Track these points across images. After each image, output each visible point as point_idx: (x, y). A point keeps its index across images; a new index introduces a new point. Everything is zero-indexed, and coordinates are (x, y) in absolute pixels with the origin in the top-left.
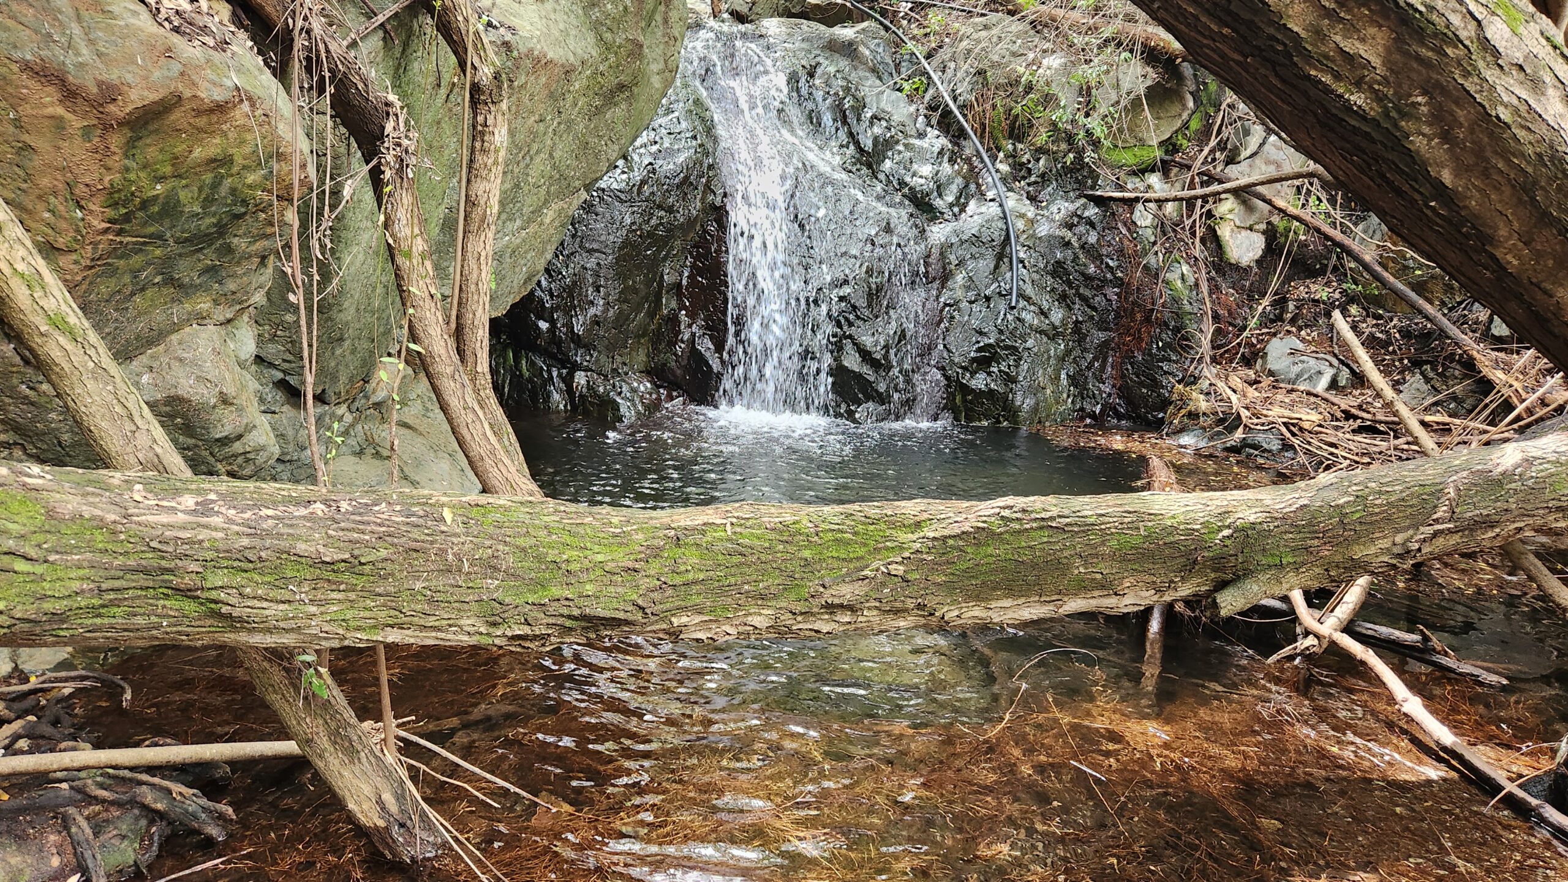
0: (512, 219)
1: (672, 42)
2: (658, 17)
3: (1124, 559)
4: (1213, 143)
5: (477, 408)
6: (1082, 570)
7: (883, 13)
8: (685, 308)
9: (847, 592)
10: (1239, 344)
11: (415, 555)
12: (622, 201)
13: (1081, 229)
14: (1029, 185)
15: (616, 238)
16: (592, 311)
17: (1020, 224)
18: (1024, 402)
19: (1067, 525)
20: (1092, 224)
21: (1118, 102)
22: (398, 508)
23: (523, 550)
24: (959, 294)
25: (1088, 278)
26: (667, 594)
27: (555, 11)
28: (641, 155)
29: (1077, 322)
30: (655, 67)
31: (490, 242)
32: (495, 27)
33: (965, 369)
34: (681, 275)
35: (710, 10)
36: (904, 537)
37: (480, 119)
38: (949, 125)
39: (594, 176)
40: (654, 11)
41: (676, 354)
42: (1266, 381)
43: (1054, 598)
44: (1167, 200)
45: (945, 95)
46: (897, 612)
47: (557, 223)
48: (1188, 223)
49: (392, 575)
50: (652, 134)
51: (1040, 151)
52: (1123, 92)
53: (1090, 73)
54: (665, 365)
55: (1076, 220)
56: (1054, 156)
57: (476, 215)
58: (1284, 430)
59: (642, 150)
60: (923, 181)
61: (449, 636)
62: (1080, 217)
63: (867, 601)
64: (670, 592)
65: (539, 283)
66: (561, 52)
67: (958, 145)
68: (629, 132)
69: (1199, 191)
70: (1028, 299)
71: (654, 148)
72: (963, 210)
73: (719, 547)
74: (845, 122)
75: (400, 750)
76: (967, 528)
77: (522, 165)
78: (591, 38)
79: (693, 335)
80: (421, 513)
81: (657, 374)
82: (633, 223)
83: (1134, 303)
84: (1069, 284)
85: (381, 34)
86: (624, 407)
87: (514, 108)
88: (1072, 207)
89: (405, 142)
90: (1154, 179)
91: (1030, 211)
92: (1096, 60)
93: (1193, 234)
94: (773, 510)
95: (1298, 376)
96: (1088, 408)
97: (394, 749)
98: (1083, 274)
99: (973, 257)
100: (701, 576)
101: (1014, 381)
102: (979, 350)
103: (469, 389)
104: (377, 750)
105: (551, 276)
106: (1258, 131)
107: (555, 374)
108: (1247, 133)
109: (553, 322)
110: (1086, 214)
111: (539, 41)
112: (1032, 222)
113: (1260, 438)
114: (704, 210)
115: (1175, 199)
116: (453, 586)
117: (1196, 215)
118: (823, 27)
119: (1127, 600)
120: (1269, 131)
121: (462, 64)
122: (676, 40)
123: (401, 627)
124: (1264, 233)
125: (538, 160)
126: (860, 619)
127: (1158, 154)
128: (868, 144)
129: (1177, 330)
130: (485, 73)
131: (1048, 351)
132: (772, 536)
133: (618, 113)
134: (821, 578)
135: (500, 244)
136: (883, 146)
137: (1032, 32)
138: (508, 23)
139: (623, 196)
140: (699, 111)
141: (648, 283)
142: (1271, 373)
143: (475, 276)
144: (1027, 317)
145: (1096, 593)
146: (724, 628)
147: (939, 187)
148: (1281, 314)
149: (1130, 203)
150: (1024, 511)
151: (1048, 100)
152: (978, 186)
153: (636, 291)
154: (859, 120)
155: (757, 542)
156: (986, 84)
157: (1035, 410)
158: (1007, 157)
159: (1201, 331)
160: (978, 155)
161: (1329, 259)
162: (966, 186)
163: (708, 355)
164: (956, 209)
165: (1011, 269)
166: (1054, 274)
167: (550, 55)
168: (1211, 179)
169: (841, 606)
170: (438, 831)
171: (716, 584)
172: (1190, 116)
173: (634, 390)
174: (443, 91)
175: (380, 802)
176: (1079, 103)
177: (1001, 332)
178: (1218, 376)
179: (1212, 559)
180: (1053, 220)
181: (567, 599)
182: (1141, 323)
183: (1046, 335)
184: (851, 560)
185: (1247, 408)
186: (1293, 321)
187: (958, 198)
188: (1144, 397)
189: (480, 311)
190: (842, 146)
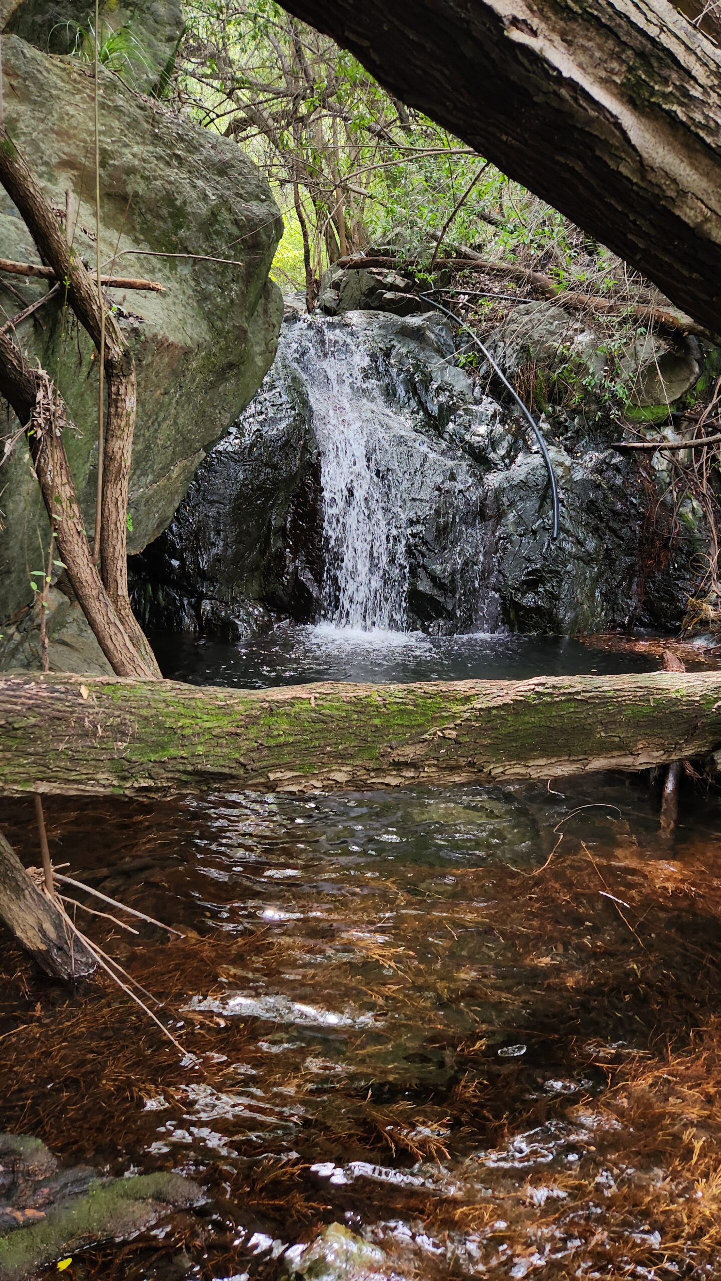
0: (144, 474)
1: (271, 328)
2: (259, 309)
3: (637, 725)
4: (715, 401)
5: (118, 623)
6: (603, 734)
7: (446, 304)
8: (289, 547)
9: (410, 752)
11: (58, 722)
12: (236, 461)
13: (610, 473)
14: (566, 439)
15: (232, 491)
16: (214, 551)
17: (560, 471)
18: (566, 616)
19: (590, 697)
20: (618, 470)
21: (637, 370)
22: (44, 686)
23: (146, 718)
24: (511, 529)
25: (616, 513)
26: (264, 753)
27: (174, 303)
28: (250, 424)
29: (607, 550)
30: (257, 349)
31: (125, 489)
32: (125, 317)
33: (517, 590)
34: (285, 520)
35: (305, 307)
36: (456, 708)
37: (113, 389)
38: (500, 394)
39: (210, 439)
40: (256, 303)
41: (283, 585)
43: (581, 757)
44: (679, 448)
45: (496, 368)
46: (454, 769)
47: (182, 478)
48: (697, 466)
49: (40, 738)
50: (259, 407)
51: (575, 412)
52: (640, 362)
53: (614, 345)
54: (274, 593)
55: (605, 466)
56: (587, 416)
57: (113, 467)
59: (251, 420)
60: (480, 439)
61: (88, 788)
62: (608, 464)
63: (427, 760)
64: (265, 752)
65: (170, 529)
66: (180, 336)
67: (508, 409)
68: (239, 402)
69: (705, 440)
70: (567, 532)
71: (261, 418)
72: (513, 461)
73: (305, 715)
74: (415, 393)
75: (56, 889)
76: (507, 700)
77: (152, 430)
78: (204, 326)
79: (296, 568)
80: (63, 689)
81: (269, 601)
82: (245, 479)
83: (655, 533)
84: (601, 518)
85: (31, 321)
86: (242, 628)
87: (143, 383)
88: (602, 456)
89: (52, 408)
90: (669, 432)
91: (568, 461)
92: (618, 335)
93: (702, 475)
94: (349, 687)
96: (619, 619)
97: (52, 888)
98: (612, 511)
99: (521, 499)
100: (291, 739)
101: (557, 598)
102: (529, 574)
103: (111, 608)
104: (39, 889)
105: (180, 523)
107: (185, 603)
109: (182, 561)
110: (614, 461)
111: (161, 328)
112: (569, 469)
114: (302, 467)
115: (685, 447)
116: (90, 747)
117: (704, 460)
118: (396, 317)
119: (642, 759)
121: (98, 345)
122: (274, 326)
123: (48, 780)
125: (164, 426)
126: (422, 774)
127: (670, 411)
128: (434, 409)
129: (689, 554)
130: (116, 351)
131: (584, 574)
132: (349, 707)
133: (229, 386)
134: (389, 741)
135: (135, 496)
136: (448, 412)
137: (566, 316)
138: (136, 313)
139: (236, 457)
140: (296, 388)
141: (260, 528)
143: (113, 517)
144: (567, 546)
145: (615, 753)
146: (311, 782)
147: (493, 443)
149: (650, 451)
150: (554, 687)
151: (581, 369)
152: (525, 441)
153: (248, 534)
154: (427, 391)
155: (336, 712)
156: (529, 358)
157: (575, 622)
158: (548, 417)
159: (710, 554)
160: (525, 418)
162: (516, 442)
163: (308, 584)
164: (507, 461)
165: (553, 508)
166: (588, 511)
167: (171, 339)
168: (715, 430)
169: (406, 764)
170: (89, 952)
171: (303, 746)
172: (697, 379)
173: (249, 614)
174: (85, 369)
175: (41, 930)
176: (606, 371)
177: (546, 559)
179: (710, 724)
180: (587, 468)
181: (182, 757)
182: (661, 548)
183: (583, 561)
184: (413, 727)
187: (509, 452)
188: (662, 609)
189: (118, 547)
190: (413, 413)
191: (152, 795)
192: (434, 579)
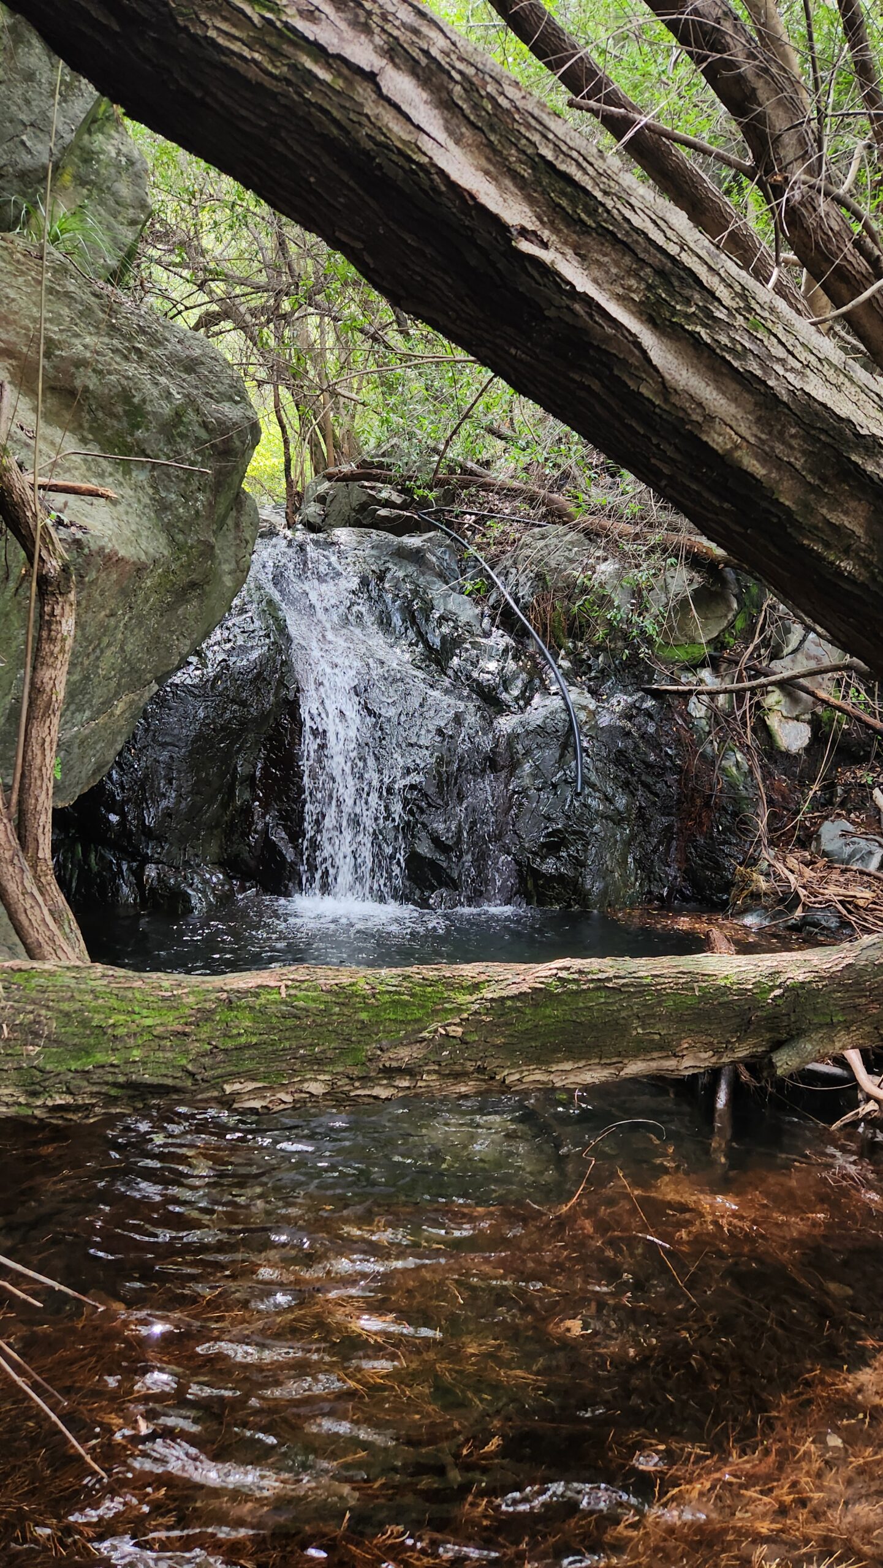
0: (80, 710)
1: (243, 545)
2: (230, 522)
3: (680, 1020)
4: (757, 641)
5: (36, 893)
6: (640, 1031)
7: (449, 524)
8: (258, 799)
9: (405, 1055)
10: (794, 827)
12: (195, 696)
13: (640, 719)
14: (590, 679)
15: (190, 731)
16: (164, 803)
17: (583, 716)
18: (593, 886)
19: (623, 985)
20: (650, 716)
21: (667, 604)
23: (67, 1015)
24: (527, 781)
25: (649, 766)
26: (218, 1059)
27: (127, 513)
28: (215, 653)
29: (640, 808)
30: (226, 567)
31: (55, 728)
32: (66, 526)
33: (535, 854)
34: (255, 767)
35: (284, 522)
36: (462, 998)
37: (47, 609)
38: (513, 626)
39: (165, 669)
40: (226, 516)
41: (249, 845)
42: (821, 862)
43: (614, 1060)
44: (718, 693)
45: (508, 597)
46: (459, 1076)
47: (127, 715)
48: (739, 713)
50: (226, 633)
51: (598, 649)
52: (671, 595)
53: (642, 576)
54: (238, 856)
55: (634, 712)
56: (613, 654)
57: (42, 701)
58: (840, 907)
59: (216, 648)
60: (489, 676)
62: (638, 708)
63: (426, 1064)
64: (221, 1057)
65: (110, 776)
66: (132, 551)
67: (522, 644)
68: (201, 627)
69: (747, 684)
70: (593, 786)
71: (228, 646)
72: (528, 703)
73: (273, 1009)
74: (414, 622)
76: (525, 988)
77: (92, 657)
78: (163, 539)
79: (267, 825)
81: (231, 865)
82: (206, 717)
83: (694, 789)
84: (632, 771)
86: (195, 898)
87: (84, 603)
88: (631, 700)
90: (706, 674)
91: (592, 705)
92: (645, 565)
93: (745, 724)
94: (329, 972)
95: (851, 856)
96: (655, 890)
98: (644, 762)
99: (539, 746)
100: (254, 1040)
101: (583, 865)
102: (549, 835)
103: (29, 874)
105: (122, 769)
106: (797, 630)
107: (125, 867)
108: (788, 631)
109: (123, 815)
110: (645, 706)
111: (110, 540)
112: (593, 714)
113: (819, 915)
114: (277, 704)
115: (725, 691)
117: (746, 707)
118: (391, 537)
119: (687, 1062)
120: (808, 629)
121: (30, 557)
122: (247, 542)
124: (809, 722)
125: (108, 653)
126: (420, 1084)
127: (707, 651)
128: (436, 641)
129: (735, 814)
130: (53, 565)
131: (614, 835)
132: (329, 998)
133: (191, 608)
134: (379, 1041)
135: (68, 735)
136: (451, 645)
137: (587, 542)
138: (79, 522)
139: (196, 692)
140: (271, 609)
141: (222, 776)
142: (825, 854)
143: (38, 761)
144: (593, 803)
145: (655, 1055)
146: (279, 1096)
147: (504, 682)
148: (831, 798)
149: (685, 696)
150: (580, 972)
151: (604, 601)
152: (542, 681)
153: (208, 783)
154: (427, 620)
155: (312, 1005)
156: (545, 587)
157: (604, 893)
158: (568, 654)
159: (758, 815)
160: (542, 654)
161: (871, 746)
162: (531, 681)
163: (281, 845)
164: (521, 703)
165: (576, 758)
166: (617, 762)
167: (122, 553)
168: (759, 674)
169: (399, 1070)
171: (270, 1048)
172: (735, 616)
173: (205, 882)
174: (12, 585)
176: (633, 605)
177: (568, 818)
178: (776, 857)
179: (766, 1018)
180: (613, 712)
181: (112, 1065)
182: (702, 807)
183: (612, 820)
184: (409, 1023)
185: (804, 887)
186: (842, 805)
187: (523, 692)
188: (706, 878)
189: (43, 797)
190: (411, 645)
191: (70, 1116)
192: (436, 841)
